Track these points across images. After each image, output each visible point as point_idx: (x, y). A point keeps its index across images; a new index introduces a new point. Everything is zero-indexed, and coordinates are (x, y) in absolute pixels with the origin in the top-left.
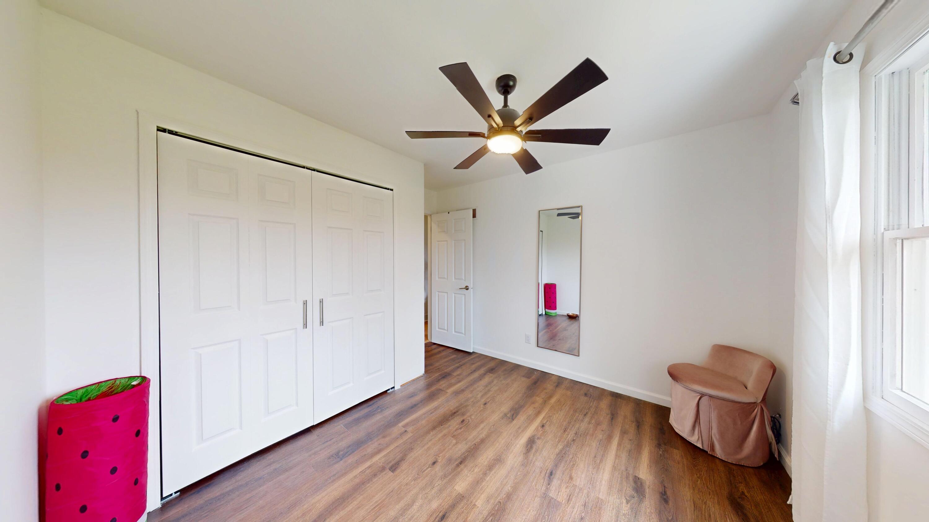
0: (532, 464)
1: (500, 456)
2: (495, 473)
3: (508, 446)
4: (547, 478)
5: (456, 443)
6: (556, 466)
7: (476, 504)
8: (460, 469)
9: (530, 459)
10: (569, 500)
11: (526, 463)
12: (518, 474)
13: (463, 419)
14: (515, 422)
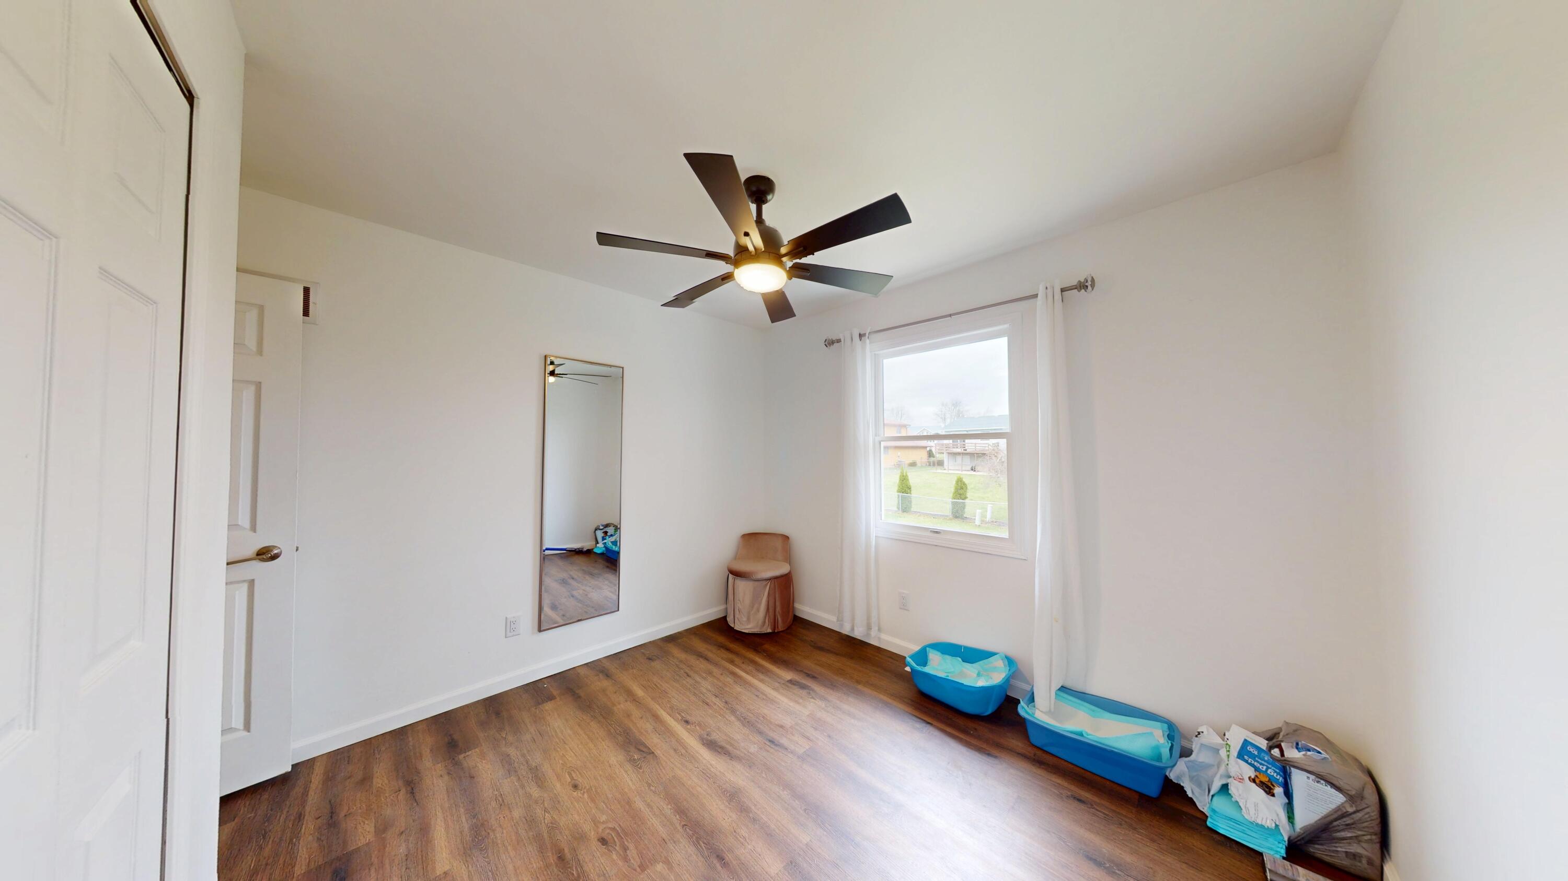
0: (752, 756)
1: (725, 791)
2: (755, 805)
3: (707, 775)
4: (777, 748)
5: (667, 862)
6: (760, 733)
7: (806, 842)
8: (734, 863)
9: (742, 755)
10: (808, 738)
11: (749, 762)
12: (765, 776)
13: (596, 839)
14: (658, 752)
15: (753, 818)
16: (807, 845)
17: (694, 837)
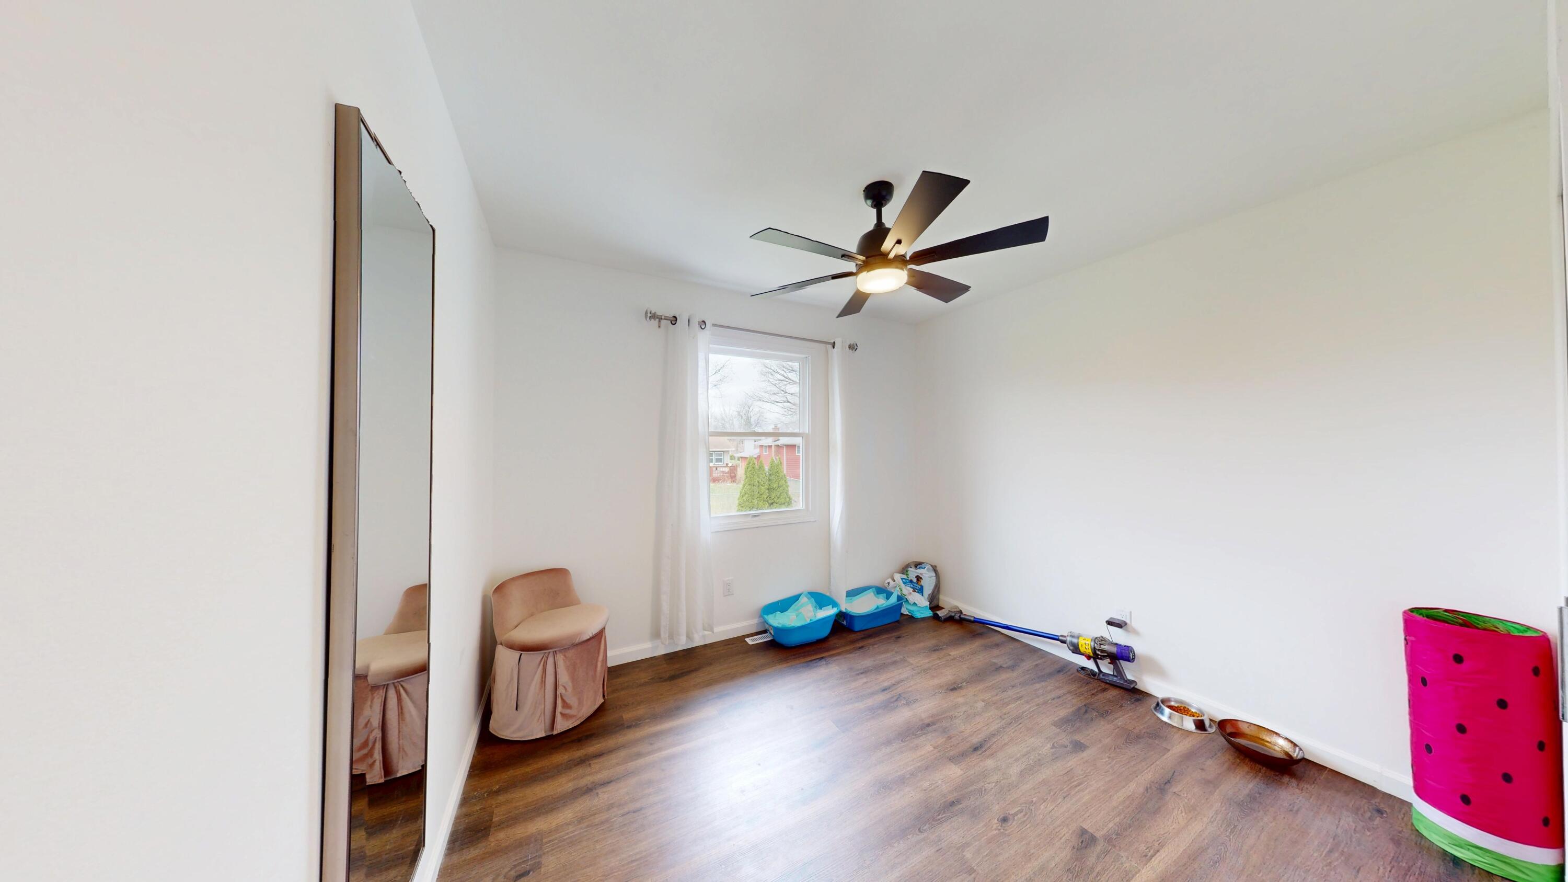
15: (911, 775)
16: (934, 748)
17: (933, 823)
